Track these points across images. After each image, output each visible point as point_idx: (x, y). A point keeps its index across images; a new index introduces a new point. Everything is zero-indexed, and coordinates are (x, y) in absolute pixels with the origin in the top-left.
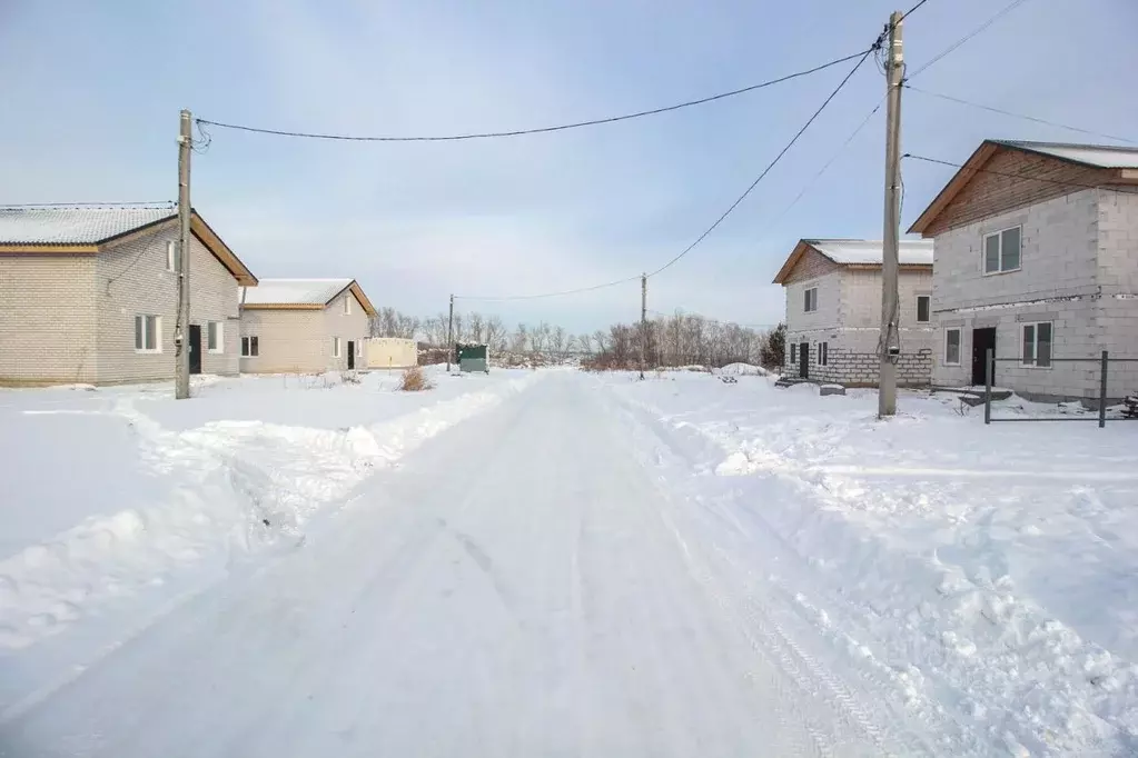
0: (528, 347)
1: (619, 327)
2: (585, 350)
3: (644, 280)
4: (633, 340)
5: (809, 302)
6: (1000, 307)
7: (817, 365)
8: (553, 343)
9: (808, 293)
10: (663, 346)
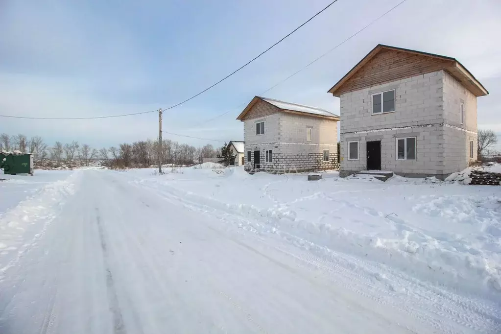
0: (64, 156)
1: (125, 145)
2: (103, 158)
3: (161, 113)
4: (134, 151)
5: (260, 129)
6: (384, 130)
7: (265, 162)
8: (82, 154)
9: (258, 125)
10: (151, 155)
